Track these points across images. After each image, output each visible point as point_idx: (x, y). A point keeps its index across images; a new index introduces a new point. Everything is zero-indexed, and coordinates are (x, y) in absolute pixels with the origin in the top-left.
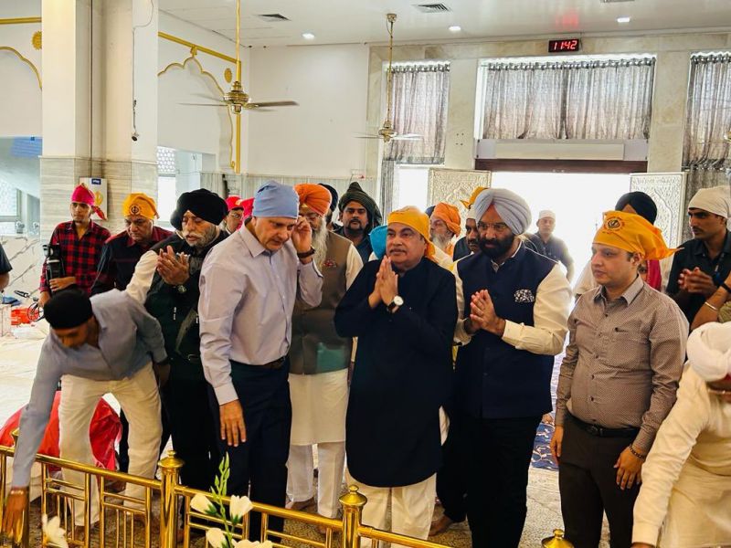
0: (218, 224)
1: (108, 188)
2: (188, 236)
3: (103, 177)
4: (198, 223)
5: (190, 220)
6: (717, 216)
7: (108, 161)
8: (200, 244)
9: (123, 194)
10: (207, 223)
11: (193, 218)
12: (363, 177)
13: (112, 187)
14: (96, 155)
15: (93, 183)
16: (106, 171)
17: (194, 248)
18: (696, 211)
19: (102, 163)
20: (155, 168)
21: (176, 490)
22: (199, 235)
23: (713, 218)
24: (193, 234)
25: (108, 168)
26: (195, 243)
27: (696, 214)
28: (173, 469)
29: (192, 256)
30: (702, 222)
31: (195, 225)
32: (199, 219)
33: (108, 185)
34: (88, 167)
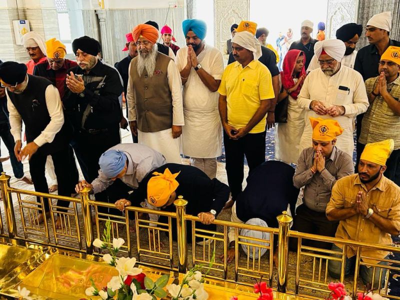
0: (96, 56)
1: (30, 25)
2: (80, 64)
3: (26, 19)
4: (85, 56)
5: (80, 55)
6: (381, 30)
7: (28, 9)
8: (88, 68)
9: (39, 28)
10: (90, 56)
11: (82, 53)
12: (176, 6)
13: (32, 24)
14: (20, 6)
15: (21, 23)
16: (27, 16)
17: (84, 70)
18: (369, 27)
19: (24, 11)
20: (55, 11)
21: (89, 203)
22: (87, 63)
23: (378, 31)
24: (83, 62)
25: (28, 13)
26: (85, 67)
27: (369, 29)
28: (86, 193)
29: (84, 75)
30: (372, 33)
31: (84, 57)
32: (85, 54)
33: (30, 23)
34: (16, 14)
